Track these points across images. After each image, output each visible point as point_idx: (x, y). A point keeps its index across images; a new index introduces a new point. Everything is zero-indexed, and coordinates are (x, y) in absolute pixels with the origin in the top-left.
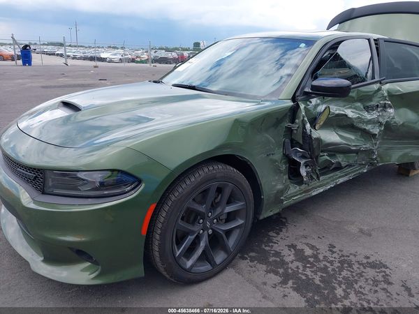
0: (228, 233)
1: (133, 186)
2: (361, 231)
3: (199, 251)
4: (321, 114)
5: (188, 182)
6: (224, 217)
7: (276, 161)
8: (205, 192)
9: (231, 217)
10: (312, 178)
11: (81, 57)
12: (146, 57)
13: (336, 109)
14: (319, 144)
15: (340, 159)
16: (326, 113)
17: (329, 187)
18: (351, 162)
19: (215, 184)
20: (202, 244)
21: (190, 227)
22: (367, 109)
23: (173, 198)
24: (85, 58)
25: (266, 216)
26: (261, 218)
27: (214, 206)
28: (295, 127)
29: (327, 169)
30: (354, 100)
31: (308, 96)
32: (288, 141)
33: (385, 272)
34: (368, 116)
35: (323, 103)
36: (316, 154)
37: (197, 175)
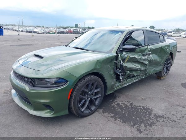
0: (96, 99)
1: (65, 83)
2: (142, 99)
3: (86, 105)
4: (126, 57)
5: (83, 82)
6: (94, 94)
7: (111, 74)
8: (88, 85)
9: (96, 94)
10: (124, 80)
11: (25, 31)
12: (55, 31)
13: (132, 55)
14: (126, 68)
15: (134, 73)
16: (128, 57)
17: (130, 83)
18: (138, 74)
19: (91, 82)
20: (87, 103)
21: (83, 97)
22: (143, 55)
23: (78, 87)
24: (27, 32)
25: (108, 94)
26: (107, 94)
27: (91, 90)
28: (117, 62)
29: (129, 77)
30: (138, 52)
31: (121, 52)
32: (115, 67)
33: (149, 111)
34: (143, 58)
35: (127, 54)
36: (125, 72)
37: (85, 79)
